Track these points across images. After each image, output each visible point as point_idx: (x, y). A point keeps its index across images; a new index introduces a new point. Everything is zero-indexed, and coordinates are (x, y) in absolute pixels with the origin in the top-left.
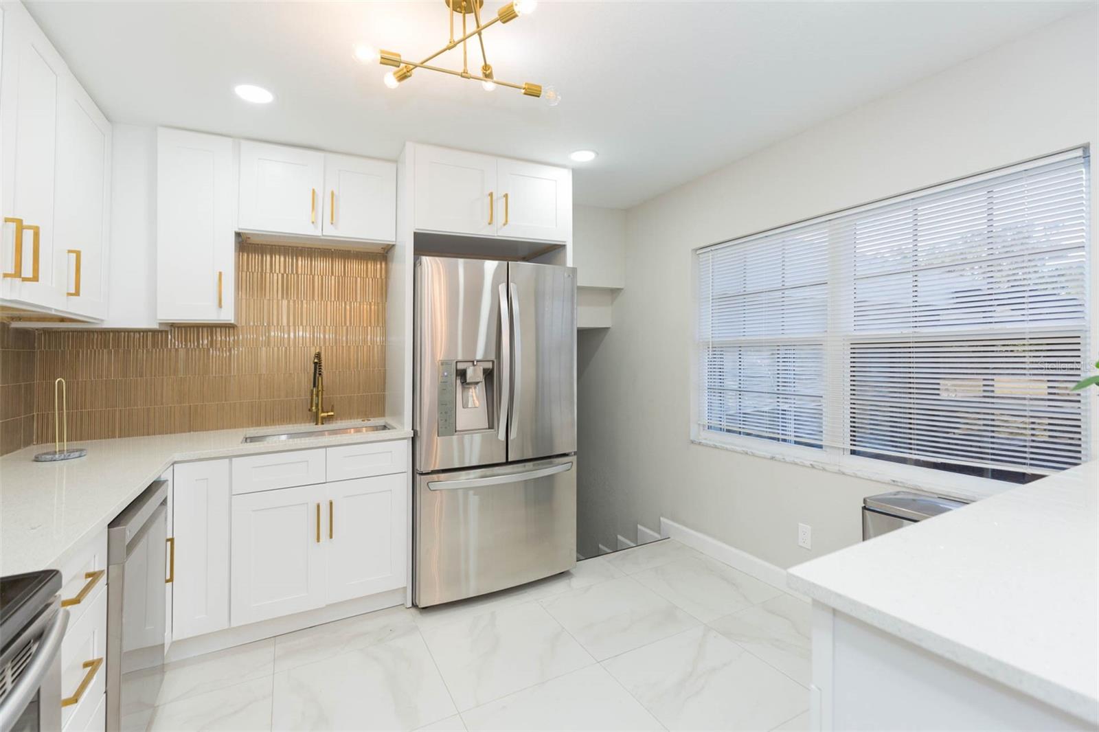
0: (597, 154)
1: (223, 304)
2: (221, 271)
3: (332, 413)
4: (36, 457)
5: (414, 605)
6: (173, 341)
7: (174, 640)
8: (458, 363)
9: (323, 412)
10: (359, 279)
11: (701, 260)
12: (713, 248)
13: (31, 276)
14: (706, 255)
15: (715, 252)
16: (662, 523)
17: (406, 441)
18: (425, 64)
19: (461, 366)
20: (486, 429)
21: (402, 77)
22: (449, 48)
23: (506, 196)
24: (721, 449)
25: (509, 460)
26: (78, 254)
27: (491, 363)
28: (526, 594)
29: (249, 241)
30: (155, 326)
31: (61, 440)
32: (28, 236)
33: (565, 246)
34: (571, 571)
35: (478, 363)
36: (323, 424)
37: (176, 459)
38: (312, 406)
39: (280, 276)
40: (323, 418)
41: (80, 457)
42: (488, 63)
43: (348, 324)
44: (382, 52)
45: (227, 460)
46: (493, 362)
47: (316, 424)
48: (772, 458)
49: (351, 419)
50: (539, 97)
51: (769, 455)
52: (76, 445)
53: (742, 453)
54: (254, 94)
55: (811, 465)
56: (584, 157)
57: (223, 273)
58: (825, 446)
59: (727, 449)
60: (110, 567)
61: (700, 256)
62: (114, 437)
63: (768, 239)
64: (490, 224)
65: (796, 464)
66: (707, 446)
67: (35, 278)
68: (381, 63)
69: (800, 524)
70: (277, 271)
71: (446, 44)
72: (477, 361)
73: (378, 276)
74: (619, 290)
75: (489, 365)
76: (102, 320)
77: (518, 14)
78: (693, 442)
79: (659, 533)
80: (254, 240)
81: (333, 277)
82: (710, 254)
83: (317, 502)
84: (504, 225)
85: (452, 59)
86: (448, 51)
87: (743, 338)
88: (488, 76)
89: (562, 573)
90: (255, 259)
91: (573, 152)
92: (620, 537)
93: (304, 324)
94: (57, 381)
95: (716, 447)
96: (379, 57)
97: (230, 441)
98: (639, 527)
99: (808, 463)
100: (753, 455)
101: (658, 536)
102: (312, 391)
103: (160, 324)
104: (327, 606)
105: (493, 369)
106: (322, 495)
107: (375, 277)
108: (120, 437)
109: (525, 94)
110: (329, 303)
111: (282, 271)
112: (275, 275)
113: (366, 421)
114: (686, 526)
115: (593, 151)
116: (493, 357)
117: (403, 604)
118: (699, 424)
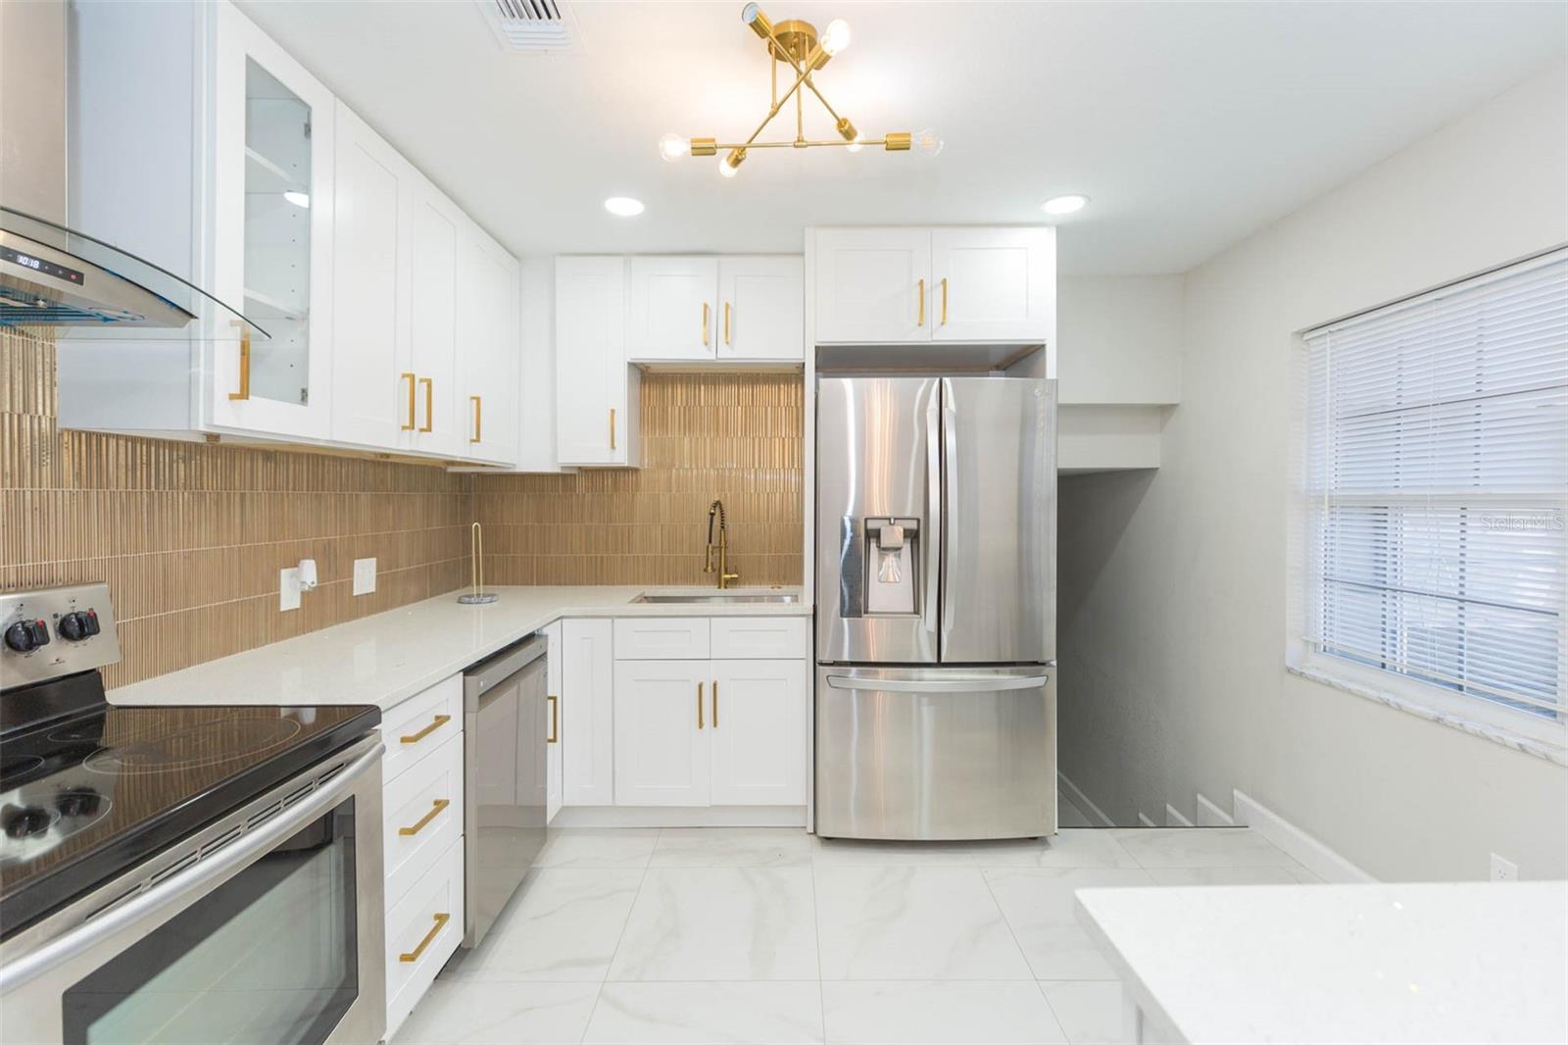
0: (1088, 198)
1: (616, 444)
2: (613, 408)
3: (736, 576)
4: (460, 598)
5: (815, 832)
6: (581, 483)
7: (565, 804)
8: (869, 521)
9: (726, 573)
10: (769, 409)
11: (1313, 350)
12: (1332, 328)
13: (425, 427)
14: (1321, 341)
15: (1339, 335)
16: (1235, 799)
17: (804, 619)
18: (753, 142)
19: (872, 525)
20: (911, 613)
21: (736, 162)
22: (773, 115)
23: (944, 282)
24: (1338, 689)
25: (943, 660)
26: (478, 399)
27: (915, 522)
28: (969, 856)
29: (650, 371)
30: (558, 470)
31: (478, 584)
32: (421, 390)
33: (1043, 346)
34: (1049, 839)
35: (897, 521)
36: (726, 587)
37: (563, 614)
38: (707, 566)
39: (682, 409)
40: (727, 582)
41: (491, 602)
42: (840, 117)
43: (757, 466)
44: (693, 141)
45: (610, 620)
46: (918, 520)
47: (719, 588)
48: (1438, 720)
49: (761, 584)
50: (908, 149)
51: (1434, 713)
52: (491, 589)
53: (1377, 702)
54: (624, 207)
55: (1520, 746)
56: (1068, 206)
57: (616, 411)
58: (1561, 713)
59: (1349, 692)
60: (467, 715)
61: (1312, 343)
62: (532, 584)
63: (1442, 304)
64: (920, 325)
65: (1488, 739)
66: (1314, 680)
67: (429, 429)
68: (693, 155)
69: (1493, 855)
70: (679, 404)
71: (769, 110)
72: (895, 519)
73: (793, 404)
74: (1172, 407)
75: (913, 525)
76: (514, 465)
77: (831, 54)
78: (1289, 670)
79: (1231, 814)
80: (654, 370)
81: (740, 408)
82: (1328, 339)
83: (702, 681)
84: (942, 324)
85: (783, 127)
86: (772, 119)
87: (1394, 492)
88: (849, 134)
89: (1035, 838)
90: (655, 392)
91: (1047, 200)
92: (1170, 808)
93: (708, 466)
94: (474, 526)
95: (1330, 685)
96: (690, 149)
97: (618, 599)
98: (1199, 797)
99: (1512, 740)
100: (1400, 708)
101: (1229, 820)
102: (708, 547)
103: (563, 468)
104: (712, 806)
105: (918, 531)
106: (707, 674)
107: (789, 405)
108: (538, 584)
109: (887, 149)
110: (735, 440)
111: (684, 404)
112: (677, 408)
113: (776, 589)
114: (1278, 812)
115: (1083, 195)
116: (920, 515)
117: (805, 827)
118: (1307, 642)
